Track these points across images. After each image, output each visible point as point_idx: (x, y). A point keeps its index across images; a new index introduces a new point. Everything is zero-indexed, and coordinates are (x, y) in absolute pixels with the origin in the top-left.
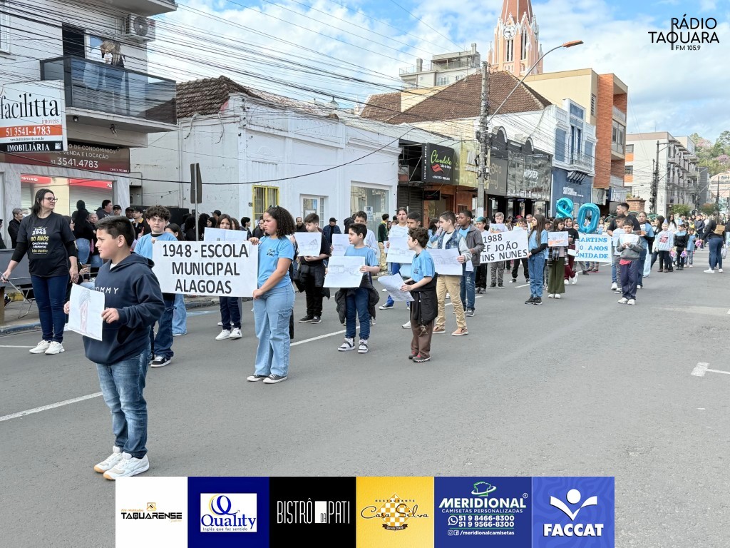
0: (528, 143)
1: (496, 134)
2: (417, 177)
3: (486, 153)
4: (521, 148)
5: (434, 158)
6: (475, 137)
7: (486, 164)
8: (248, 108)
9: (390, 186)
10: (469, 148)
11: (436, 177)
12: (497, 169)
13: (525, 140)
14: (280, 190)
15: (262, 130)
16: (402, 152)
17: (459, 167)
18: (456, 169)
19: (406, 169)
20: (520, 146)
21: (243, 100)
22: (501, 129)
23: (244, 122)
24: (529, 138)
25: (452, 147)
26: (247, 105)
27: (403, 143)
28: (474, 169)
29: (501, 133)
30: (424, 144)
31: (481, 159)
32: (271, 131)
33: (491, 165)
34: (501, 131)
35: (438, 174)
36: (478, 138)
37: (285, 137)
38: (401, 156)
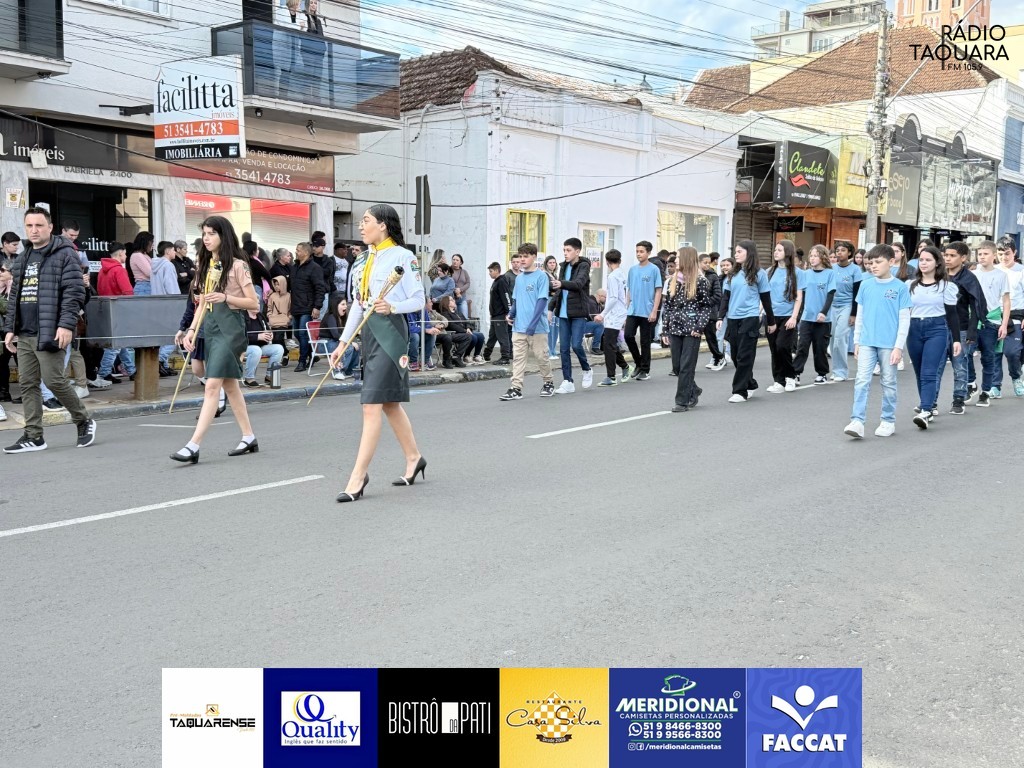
0: (958, 140)
1: (902, 126)
2: (767, 196)
3: (883, 156)
4: (945, 150)
5: (795, 165)
6: (865, 130)
7: (881, 174)
8: (504, 93)
9: (722, 210)
10: (854, 148)
11: (797, 195)
12: (901, 182)
13: (952, 137)
14: (547, 217)
15: (524, 125)
16: (743, 155)
17: (836, 179)
18: (832, 182)
19: (749, 183)
20: (944, 145)
21: (497, 81)
22: (912, 118)
23: (496, 114)
24: (959, 132)
25: (826, 147)
26: (503, 87)
27: (743, 142)
28: (863, 181)
29: (911, 126)
30: (780, 143)
31: (875, 165)
32: (537, 127)
33: (891, 175)
34: (911, 122)
35: (800, 190)
36: (869, 131)
37: (558, 136)
38: (740, 163)
